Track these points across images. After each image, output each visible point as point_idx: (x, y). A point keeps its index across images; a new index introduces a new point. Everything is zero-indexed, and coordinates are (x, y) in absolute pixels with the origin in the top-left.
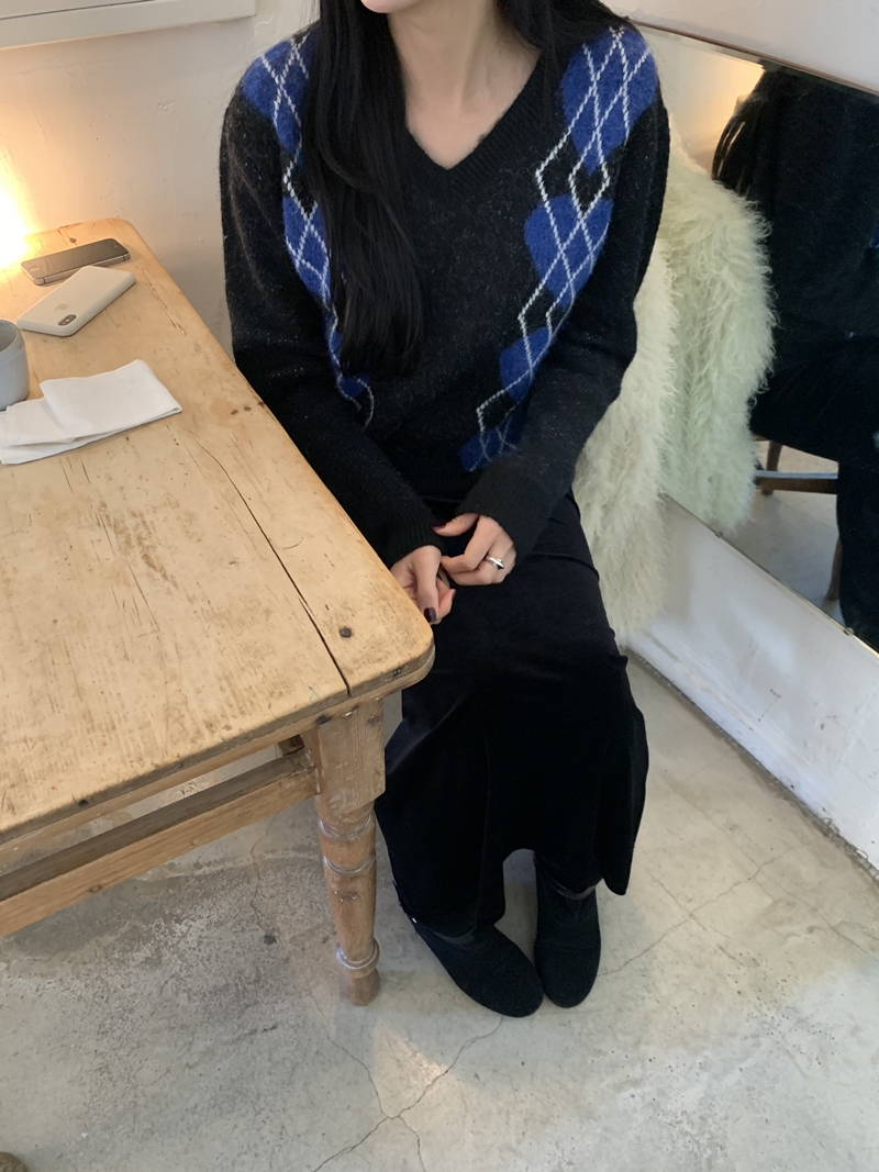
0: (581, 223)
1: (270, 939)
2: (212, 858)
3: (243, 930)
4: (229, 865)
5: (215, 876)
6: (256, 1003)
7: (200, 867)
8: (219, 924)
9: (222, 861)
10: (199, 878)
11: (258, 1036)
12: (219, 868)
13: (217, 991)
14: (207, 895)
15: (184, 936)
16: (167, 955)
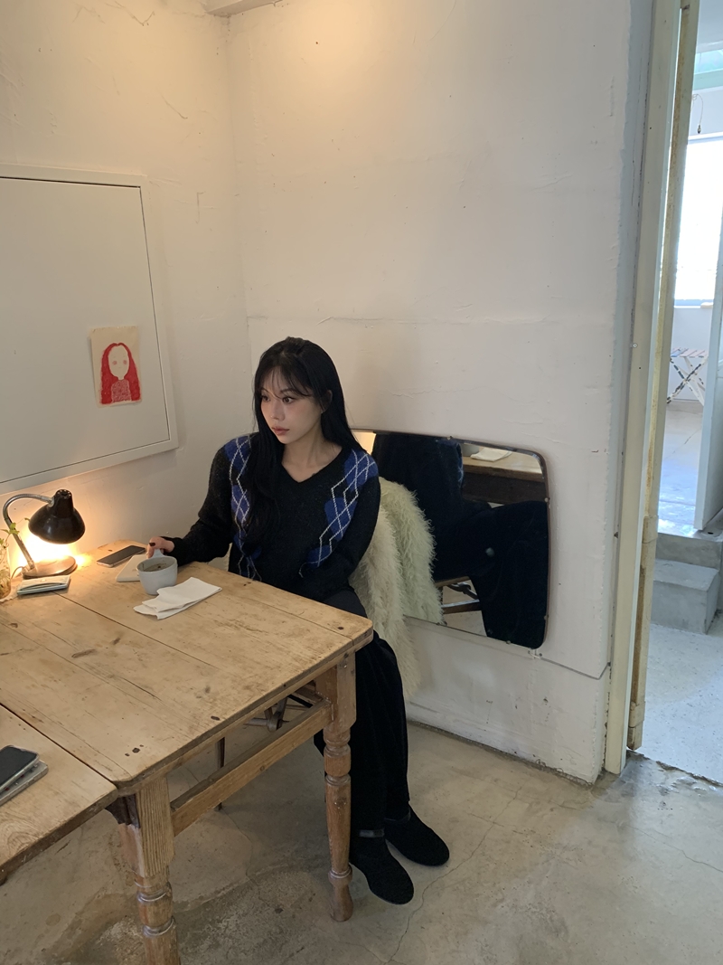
0: (346, 508)
1: (279, 910)
2: (224, 886)
3: (261, 912)
4: (236, 885)
5: (231, 893)
6: (286, 942)
7: (219, 892)
8: (245, 915)
9: (231, 885)
10: (221, 898)
11: (296, 956)
12: (231, 888)
13: (259, 946)
14: (230, 904)
15: (227, 927)
16: (221, 940)
